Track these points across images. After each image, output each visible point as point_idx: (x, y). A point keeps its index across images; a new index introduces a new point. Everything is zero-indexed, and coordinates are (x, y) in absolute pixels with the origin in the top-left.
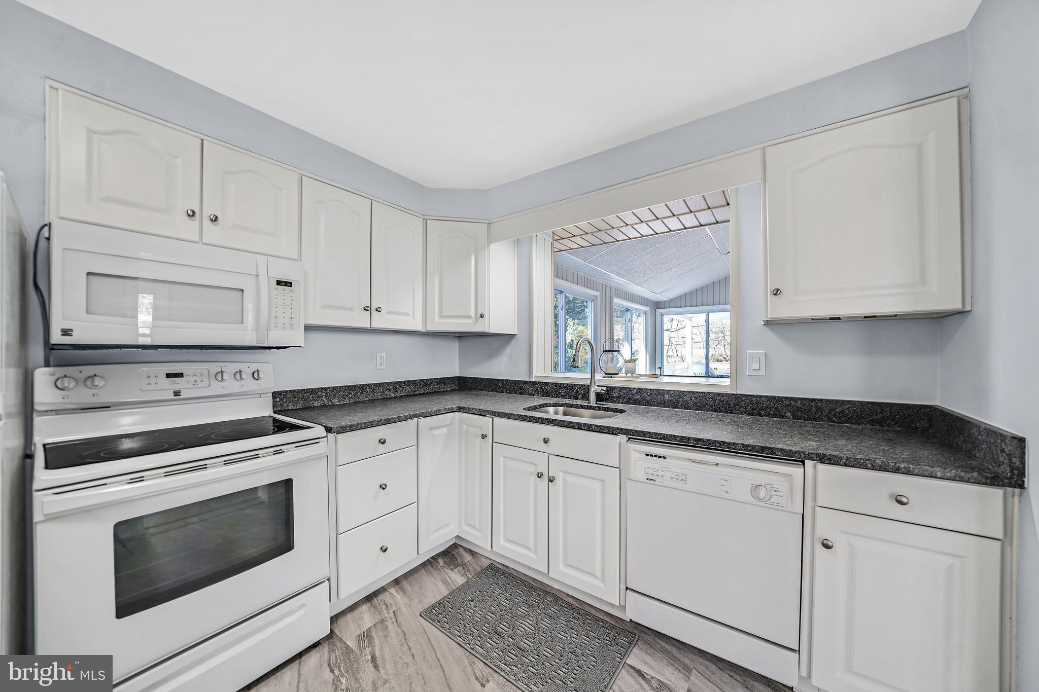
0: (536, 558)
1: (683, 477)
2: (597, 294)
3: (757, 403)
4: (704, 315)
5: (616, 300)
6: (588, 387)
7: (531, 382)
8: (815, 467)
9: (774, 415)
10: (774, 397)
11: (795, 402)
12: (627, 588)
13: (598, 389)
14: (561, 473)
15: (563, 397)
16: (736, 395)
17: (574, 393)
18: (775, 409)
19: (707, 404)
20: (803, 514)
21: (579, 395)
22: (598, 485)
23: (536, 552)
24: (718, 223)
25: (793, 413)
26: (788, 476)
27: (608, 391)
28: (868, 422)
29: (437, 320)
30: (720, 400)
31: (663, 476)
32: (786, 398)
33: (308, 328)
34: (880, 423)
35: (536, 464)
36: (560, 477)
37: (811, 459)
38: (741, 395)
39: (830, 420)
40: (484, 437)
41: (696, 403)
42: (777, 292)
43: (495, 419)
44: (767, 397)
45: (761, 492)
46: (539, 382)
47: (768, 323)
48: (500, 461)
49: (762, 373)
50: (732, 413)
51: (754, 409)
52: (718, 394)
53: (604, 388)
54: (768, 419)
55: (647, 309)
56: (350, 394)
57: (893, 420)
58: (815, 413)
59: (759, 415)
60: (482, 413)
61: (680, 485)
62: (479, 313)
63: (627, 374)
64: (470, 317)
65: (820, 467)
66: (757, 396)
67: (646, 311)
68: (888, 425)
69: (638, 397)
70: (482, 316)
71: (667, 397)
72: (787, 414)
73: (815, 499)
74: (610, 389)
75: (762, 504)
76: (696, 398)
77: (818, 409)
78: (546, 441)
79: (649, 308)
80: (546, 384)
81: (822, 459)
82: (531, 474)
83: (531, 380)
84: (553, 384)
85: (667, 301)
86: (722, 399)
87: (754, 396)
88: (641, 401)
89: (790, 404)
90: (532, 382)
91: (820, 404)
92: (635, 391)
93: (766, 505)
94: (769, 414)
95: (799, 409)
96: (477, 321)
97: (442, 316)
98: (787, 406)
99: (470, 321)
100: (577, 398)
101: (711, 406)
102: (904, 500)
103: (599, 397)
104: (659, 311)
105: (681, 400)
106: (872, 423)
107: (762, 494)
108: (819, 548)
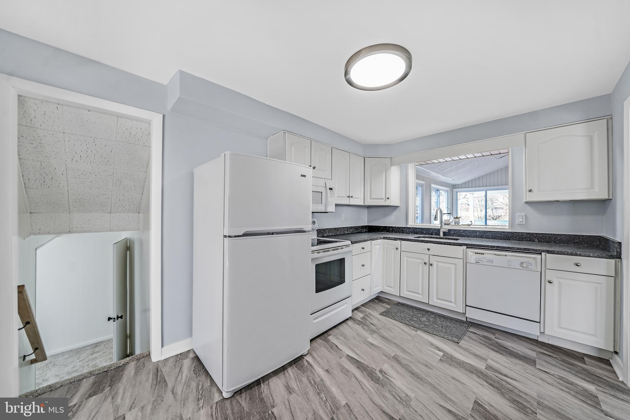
0: (422, 297)
1: (492, 261)
2: (423, 182)
3: (521, 236)
4: (484, 192)
5: (432, 185)
6: (439, 230)
7: (407, 228)
8: (546, 255)
9: (529, 241)
10: (530, 233)
11: (539, 235)
12: (466, 306)
13: (445, 230)
14: (435, 262)
15: (425, 234)
16: (512, 232)
17: (431, 232)
18: (530, 238)
19: (497, 236)
20: (541, 272)
21: (433, 233)
22: (453, 266)
23: (422, 295)
24: (500, 154)
25: (538, 239)
26: (534, 258)
27: (449, 231)
28: (573, 243)
29: (369, 200)
30: (504, 234)
31: (483, 261)
32: (535, 233)
33: (337, 205)
34: (577, 243)
35: (423, 259)
36: (435, 264)
37: (544, 252)
38: (514, 232)
39: (555, 242)
40: (397, 249)
41: (492, 236)
42: (530, 191)
43: (402, 241)
44: (526, 233)
45: (524, 265)
46: (412, 228)
47: (526, 203)
48: (404, 259)
49: (524, 223)
50: (509, 240)
51: (520, 238)
52: (503, 232)
53: (448, 230)
54: (526, 242)
55: (448, 189)
56: (334, 231)
57: (584, 242)
58: (548, 240)
59: (523, 241)
60: (395, 239)
61: (490, 264)
62: (387, 197)
63: (455, 224)
64: (383, 199)
65: (548, 255)
66: (522, 233)
67: (448, 190)
68: (581, 244)
69: (463, 234)
70: (388, 198)
71: (478, 233)
72: (535, 240)
73: (545, 267)
74: (450, 230)
75: (525, 269)
76: (492, 234)
77: (550, 237)
78: (428, 249)
79: (449, 188)
80: (416, 228)
81: (548, 252)
82: (421, 263)
83: (408, 227)
84: (419, 228)
85: (460, 184)
86: (505, 234)
87: (520, 232)
88: (465, 235)
89: (537, 236)
90: (409, 228)
91: (551, 236)
92: (462, 231)
93: (526, 269)
94: (527, 240)
95: (541, 238)
96: (386, 200)
97: (371, 198)
98: (535, 237)
99: (383, 200)
100: (432, 235)
101: (499, 237)
102: (579, 265)
103: (445, 234)
104: (455, 190)
105: (485, 235)
106: (574, 243)
107: (525, 265)
108: (548, 284)
